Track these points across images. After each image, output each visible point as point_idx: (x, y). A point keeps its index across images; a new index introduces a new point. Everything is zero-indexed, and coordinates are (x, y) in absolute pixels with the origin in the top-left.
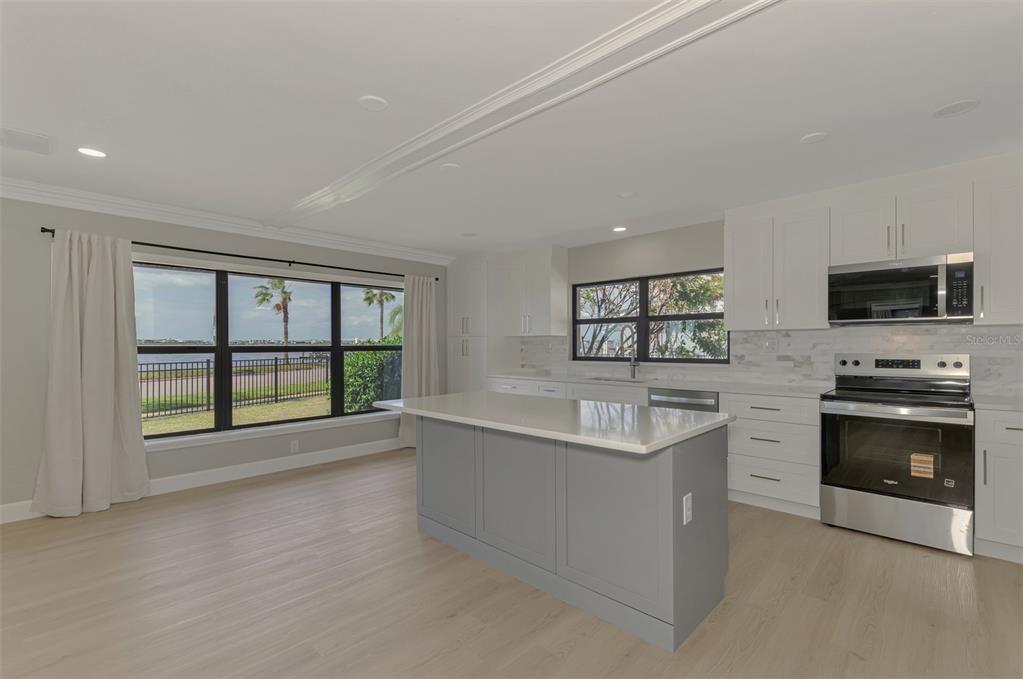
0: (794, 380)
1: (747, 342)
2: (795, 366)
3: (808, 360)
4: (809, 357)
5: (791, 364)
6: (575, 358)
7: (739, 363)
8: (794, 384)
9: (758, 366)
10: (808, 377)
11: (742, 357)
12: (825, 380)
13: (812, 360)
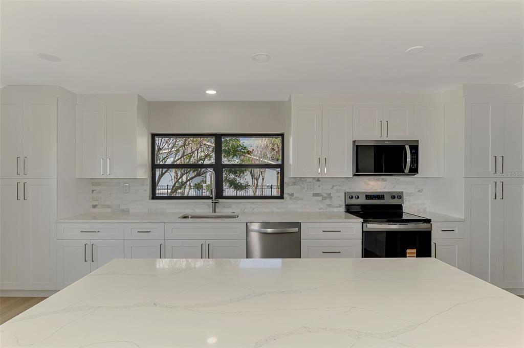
0: (322, 208)
1: (295, 184)
2: (322, 200)
3: (329, 196)
4: (330, 194)
5: (320, 198)
6: (154, 197)
7: (290, 198)
8: (322, 210)
9: (302, 200)
10: (329, 206)
11: (292, 195)
12: (337, 207)
13: (332, 195)
